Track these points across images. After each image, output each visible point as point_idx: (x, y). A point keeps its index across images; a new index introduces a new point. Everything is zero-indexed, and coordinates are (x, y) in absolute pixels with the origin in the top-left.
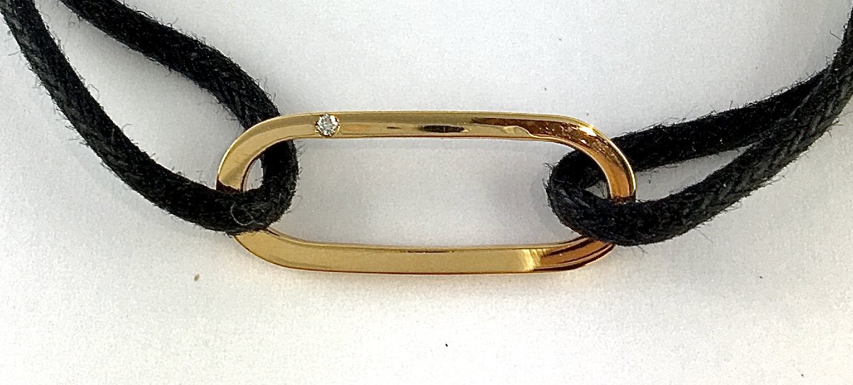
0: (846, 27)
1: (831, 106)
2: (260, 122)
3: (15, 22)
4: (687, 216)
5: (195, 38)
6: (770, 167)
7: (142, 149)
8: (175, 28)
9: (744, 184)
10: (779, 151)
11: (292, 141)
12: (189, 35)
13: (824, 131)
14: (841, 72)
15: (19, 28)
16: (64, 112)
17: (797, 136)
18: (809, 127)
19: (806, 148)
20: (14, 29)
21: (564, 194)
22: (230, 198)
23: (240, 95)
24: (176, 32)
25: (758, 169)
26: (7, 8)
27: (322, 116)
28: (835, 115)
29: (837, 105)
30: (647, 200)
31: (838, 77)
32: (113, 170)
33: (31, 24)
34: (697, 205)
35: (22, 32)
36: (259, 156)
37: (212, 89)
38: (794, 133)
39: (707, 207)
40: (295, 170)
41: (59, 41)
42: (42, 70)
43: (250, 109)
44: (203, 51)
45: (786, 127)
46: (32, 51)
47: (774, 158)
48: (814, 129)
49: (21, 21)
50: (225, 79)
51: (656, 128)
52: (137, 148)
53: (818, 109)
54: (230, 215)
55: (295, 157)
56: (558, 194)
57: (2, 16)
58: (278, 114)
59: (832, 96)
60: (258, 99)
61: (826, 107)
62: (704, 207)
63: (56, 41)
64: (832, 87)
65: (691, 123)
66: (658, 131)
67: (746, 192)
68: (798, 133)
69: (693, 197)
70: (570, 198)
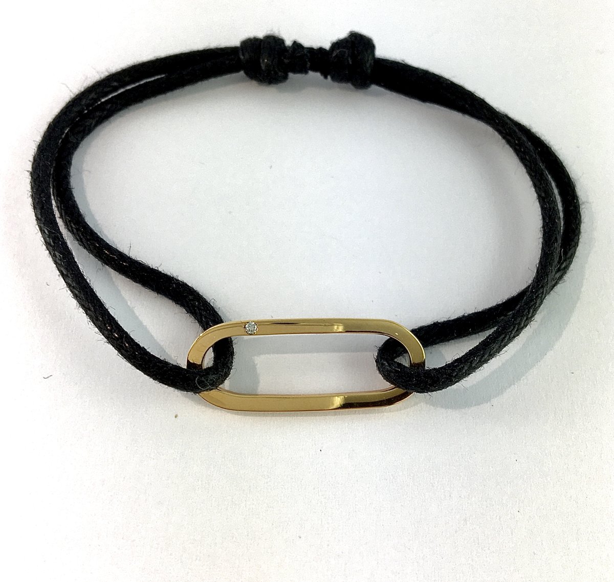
0: (537, 266)
1: (531, 311)
2: (212, 326)
3: (62, 269)
4: (455, 377)
5: (172, 276)
6: (499, 347)
7: (142, 345)
8: (160, 269)
9: (486, 356)
10: (505, 338)
11: (230, 337)
12: (169, 274)
13: (527, 325)
14: (537, 291)
15: (65, 273)
16: (94, 323)
17: (513, 329)
18: (519, 324)
19: (518, 335)
20: (62, 274)
21: (387, 364)
22: (195, 373)
23: (199, 309)
24: (161, 272)
25: (493, 348)
26: (58, 261)
27: (248, 323)
28: (532, 316)
29: (535, 310)
30: (433, 368)
31: (535, 295)
32: (125, 358)
33: (73, 271)
34: (460, 370)
35: (67, 276)
36: (212, 346)
37: (182, 305)
38: (512, 327)
39: (466, 371)
40: (232, 354)
41: (90, 281)
42: (80, 299)
43: (206, 317)
44: (177, 283)
45: (508, 324)
46: (73, 287)
47: (502, 341)
48: (522, 325)
49: (67, 269)
50: (190, 300)
51: (434, 323)
52: (139, 345)
53: (525, 313)
54: (195, 383)
55: (232, 346)
56: (383, 364)
57: (55, 265)
58: (223, 322)
59: (532, 306)
60: (210, 312)
61: (529, 312)
62: (464, 371)
63: (88, 281)
64: (532, 300)
65: (453, 320)
66: (436, 325)
67: (486, 361)
68: (514, 327)
69: (458, 366)
70: (390, 367)
